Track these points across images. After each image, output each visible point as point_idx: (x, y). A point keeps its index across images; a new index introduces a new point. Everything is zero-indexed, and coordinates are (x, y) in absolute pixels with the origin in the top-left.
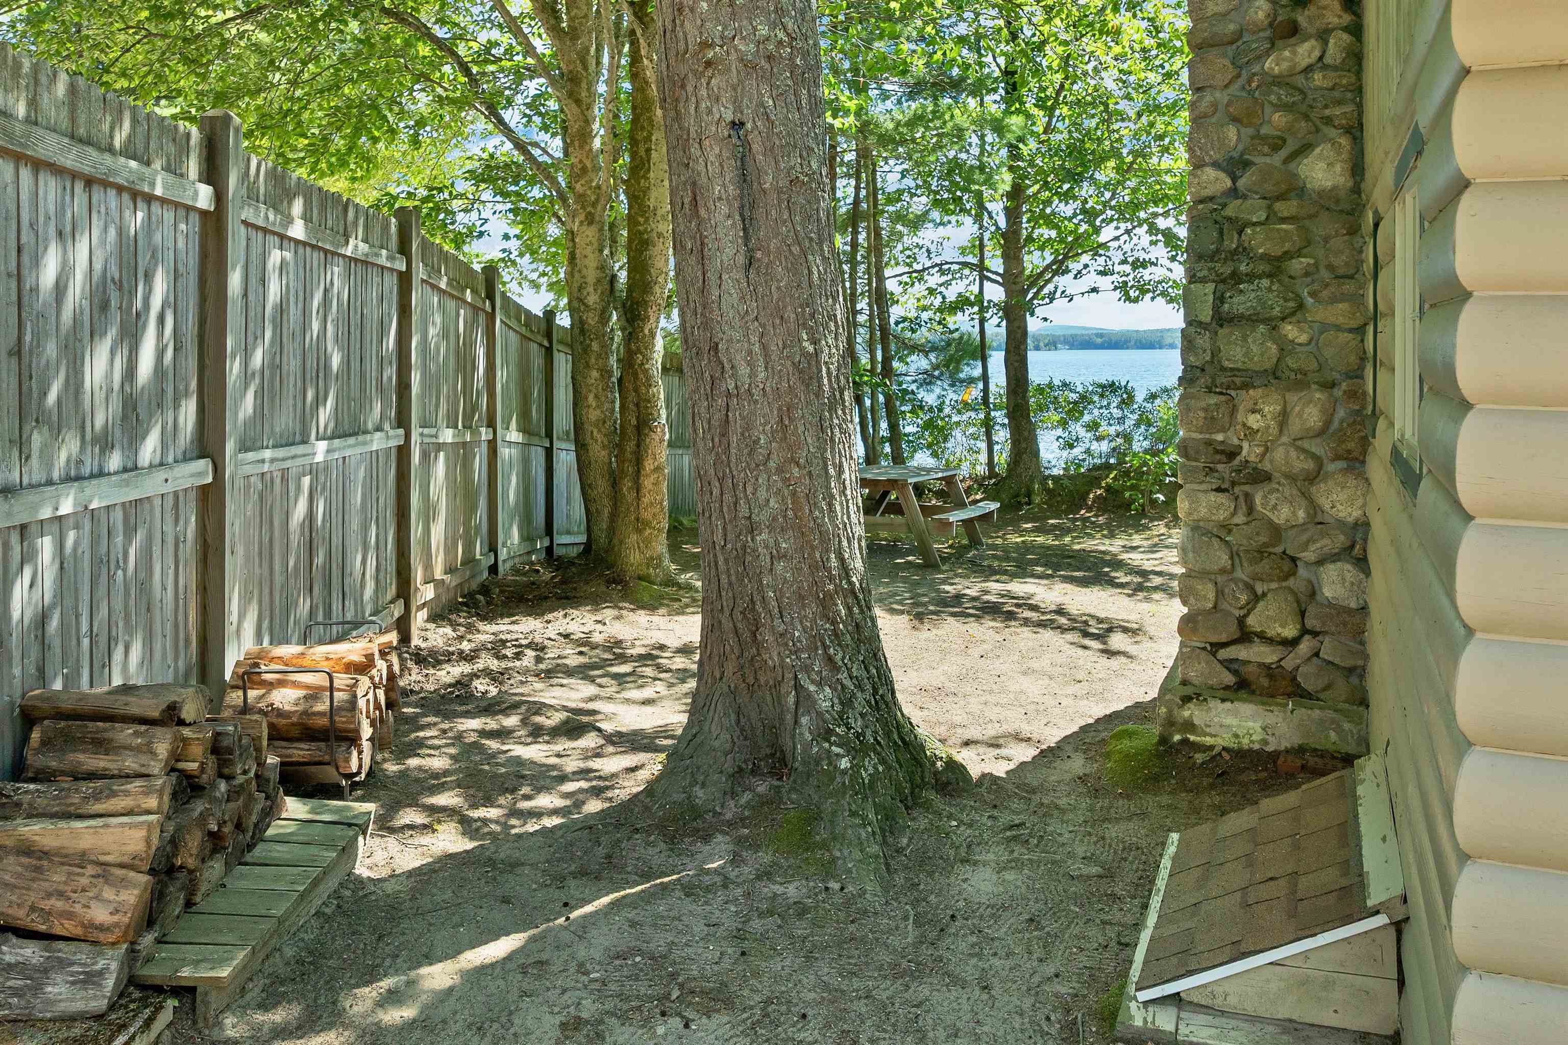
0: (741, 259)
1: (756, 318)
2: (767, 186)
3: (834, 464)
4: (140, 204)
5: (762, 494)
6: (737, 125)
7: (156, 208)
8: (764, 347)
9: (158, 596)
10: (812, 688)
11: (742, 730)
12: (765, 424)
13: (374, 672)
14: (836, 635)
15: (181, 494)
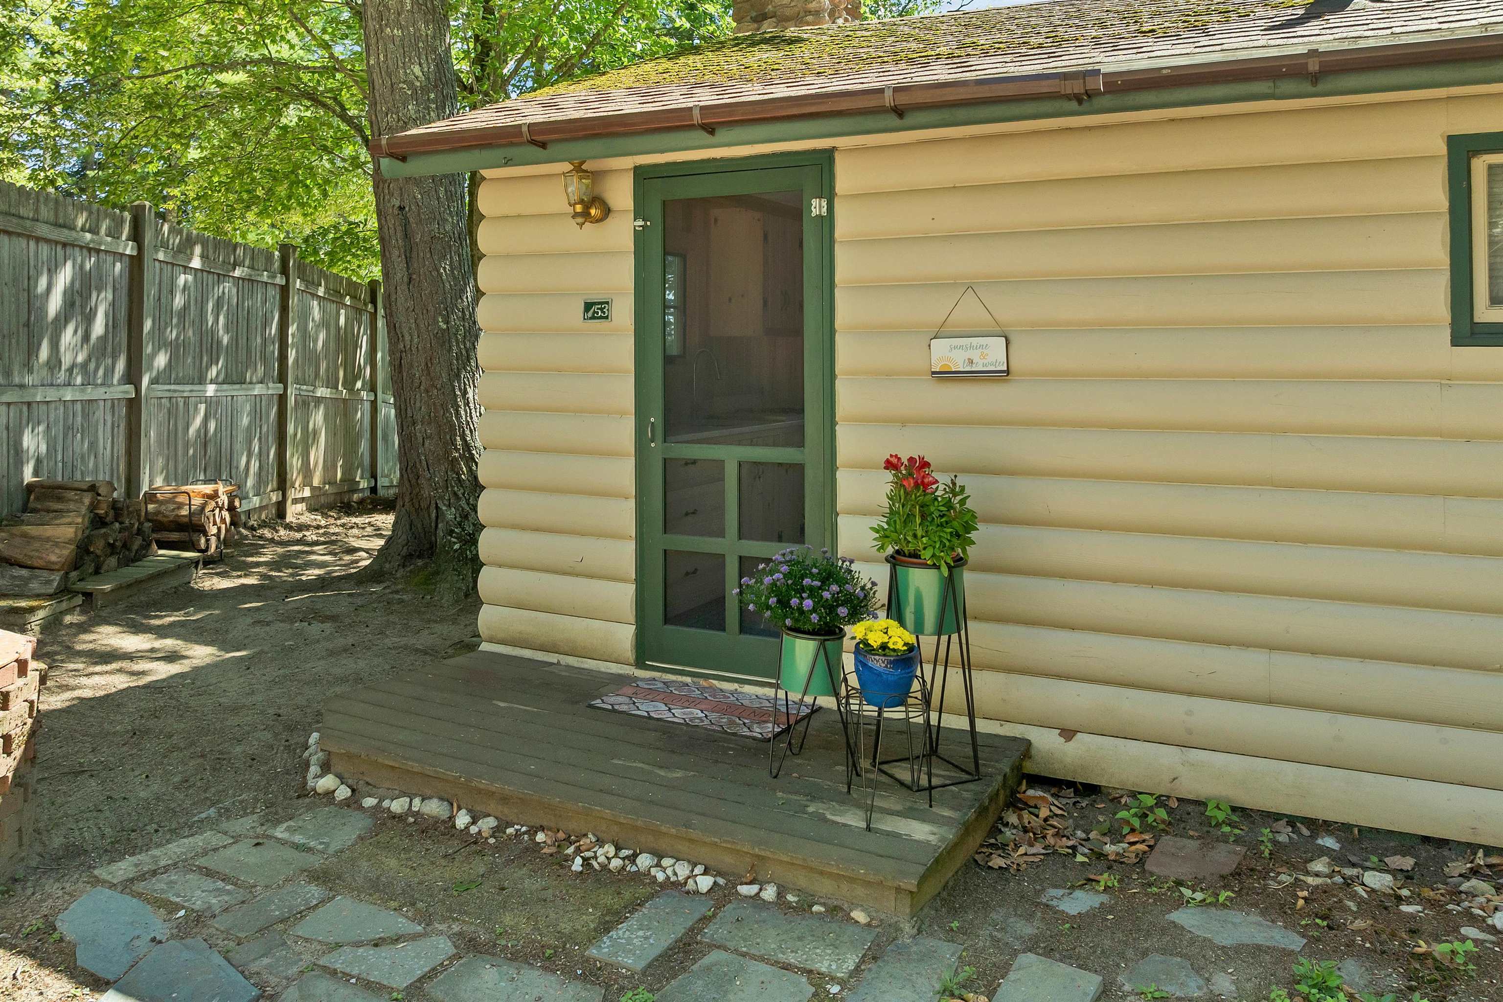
0: (406, 279)
1: (413, 310)
2: (418, 240)
3: (460, 390)
4: (93, 253)
5: (418, 404)
6: (401, 208)
7: (102, 255)
8: (417, 325)
9: (101, 452)
10: (444, 508)
11: (413, 534)
12: (418, 367)
13: (219, 500)
14: (460, 481)
15: (116, 402)
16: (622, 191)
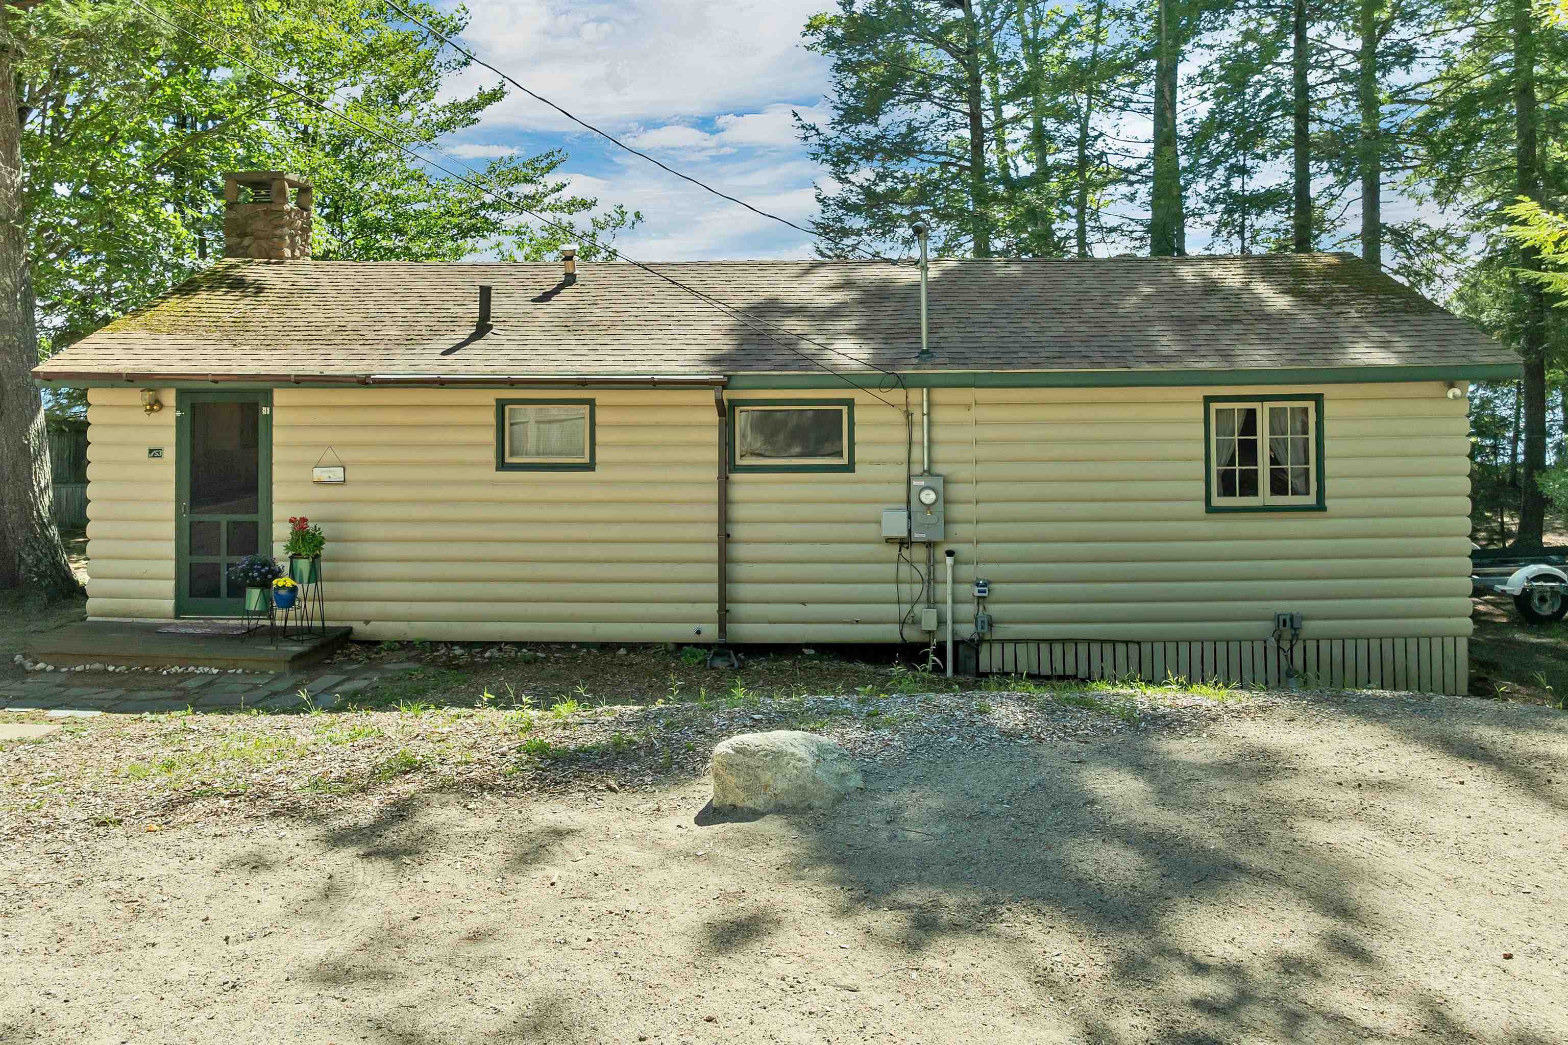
16: (169, 397)
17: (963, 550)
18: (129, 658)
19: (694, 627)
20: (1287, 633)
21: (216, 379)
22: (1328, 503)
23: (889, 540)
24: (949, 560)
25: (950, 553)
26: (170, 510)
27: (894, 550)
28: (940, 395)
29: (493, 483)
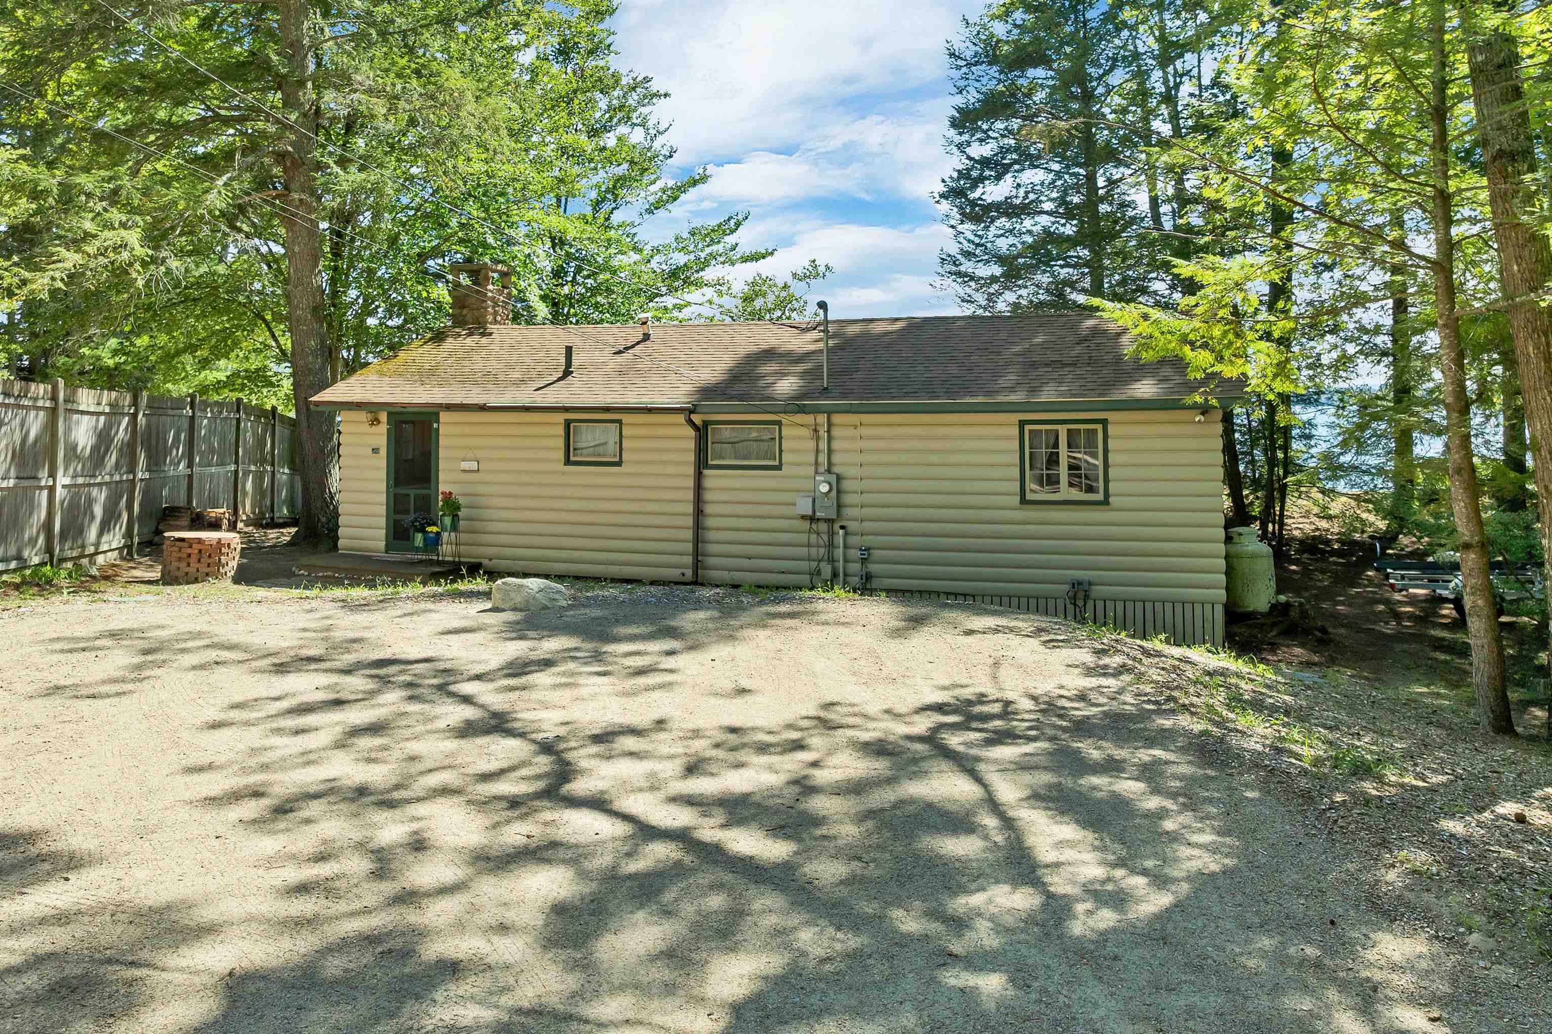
16: (383, 417)
17: (852, 526)
18: (346, 569)
19: (679, 571)
20: (1081, 595)
21: (404, 405)
22: (1112, 499)
23: (803, 517)
24: (841, 532)
25: (842, 527)
26: (383, 486)
27: (806, 525)
28: (837, 418)
29: (563, 473)
